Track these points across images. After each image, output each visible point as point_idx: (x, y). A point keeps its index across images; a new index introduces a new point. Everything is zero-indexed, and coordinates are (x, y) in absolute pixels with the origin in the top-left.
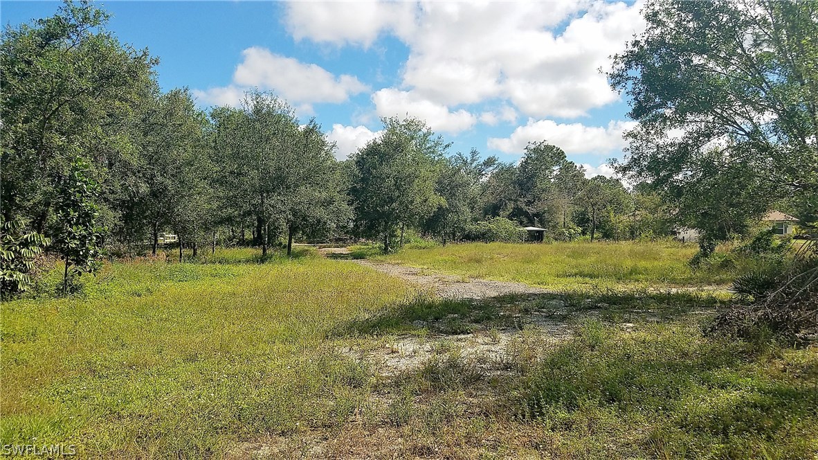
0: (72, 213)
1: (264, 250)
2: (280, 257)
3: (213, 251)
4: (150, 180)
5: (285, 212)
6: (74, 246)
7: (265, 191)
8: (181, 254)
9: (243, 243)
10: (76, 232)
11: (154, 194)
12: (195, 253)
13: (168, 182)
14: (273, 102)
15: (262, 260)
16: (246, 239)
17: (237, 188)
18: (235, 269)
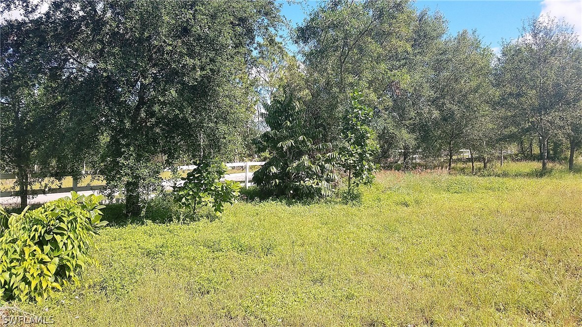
0: (349, 135)
1: (544, 164)
2: (561, 171)
3: (501, 165)
4: (440, 108)
5: (563, 127)
6: (352, 162)
7: (542, 109)
8: (473, 167)
9: (531, 157)
10: (353, 151)
11: (445, 119)
12: (485, 167)
13: (455, 108)
14: (550, 23)
15: (541, 174)
16: (535, 154)
17: (516, 107)
18: (510, 182)
